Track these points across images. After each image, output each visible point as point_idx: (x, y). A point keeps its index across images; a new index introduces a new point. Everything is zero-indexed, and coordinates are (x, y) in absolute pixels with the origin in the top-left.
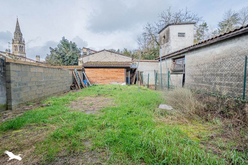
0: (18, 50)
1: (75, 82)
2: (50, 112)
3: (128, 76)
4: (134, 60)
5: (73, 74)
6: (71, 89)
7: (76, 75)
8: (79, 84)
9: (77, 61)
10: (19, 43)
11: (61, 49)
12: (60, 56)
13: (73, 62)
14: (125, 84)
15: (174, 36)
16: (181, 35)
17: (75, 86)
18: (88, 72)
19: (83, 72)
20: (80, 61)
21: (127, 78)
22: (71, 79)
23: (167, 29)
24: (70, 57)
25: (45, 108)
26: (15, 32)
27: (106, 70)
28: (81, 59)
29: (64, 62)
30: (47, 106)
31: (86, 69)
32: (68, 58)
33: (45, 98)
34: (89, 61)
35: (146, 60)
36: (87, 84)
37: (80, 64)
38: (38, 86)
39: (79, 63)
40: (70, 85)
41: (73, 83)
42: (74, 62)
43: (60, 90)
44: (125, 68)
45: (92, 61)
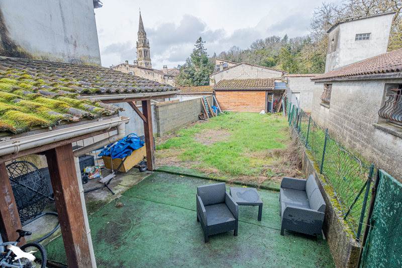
0: (143, 57)
1: (203, 111)
2: (182, 141)
3: (271, 101)
4: (285, 75)
5: (201, 102)
6: (200, 119)
7: (204, 102)
8: (207, 112)
9: (208, 80)
10: (144, 47)
11: (190, 66)
12: (189, 76)
13: (203, 82)
14: (263, 112)
15: (347, 41)
16: (363, 37)
17: (203, 115)
18: (219, 96)
19: (214, 96)
20: (212, 80)
21: (269, 104)
22: (199, 108)
23: (336, 29)
24: (201, 75)
25: (179, 138)
26: (139, 32)
27: (241, 93)
28: (213, 77)
29: (193, 82)
30: (180, 136)
31: (216, 93)
32: (198, 77)
33: (178, 128)
34: (223, 79)
35: (306, 75)
36: (217, 111)
37: (212, 84)
38: (173, 119)
39: (210, 81)
40: (198, 114)
41: (202, 112)
42: (205, 82)
43: (189, 120)
44: (266, 91)
45: (227, 79)
